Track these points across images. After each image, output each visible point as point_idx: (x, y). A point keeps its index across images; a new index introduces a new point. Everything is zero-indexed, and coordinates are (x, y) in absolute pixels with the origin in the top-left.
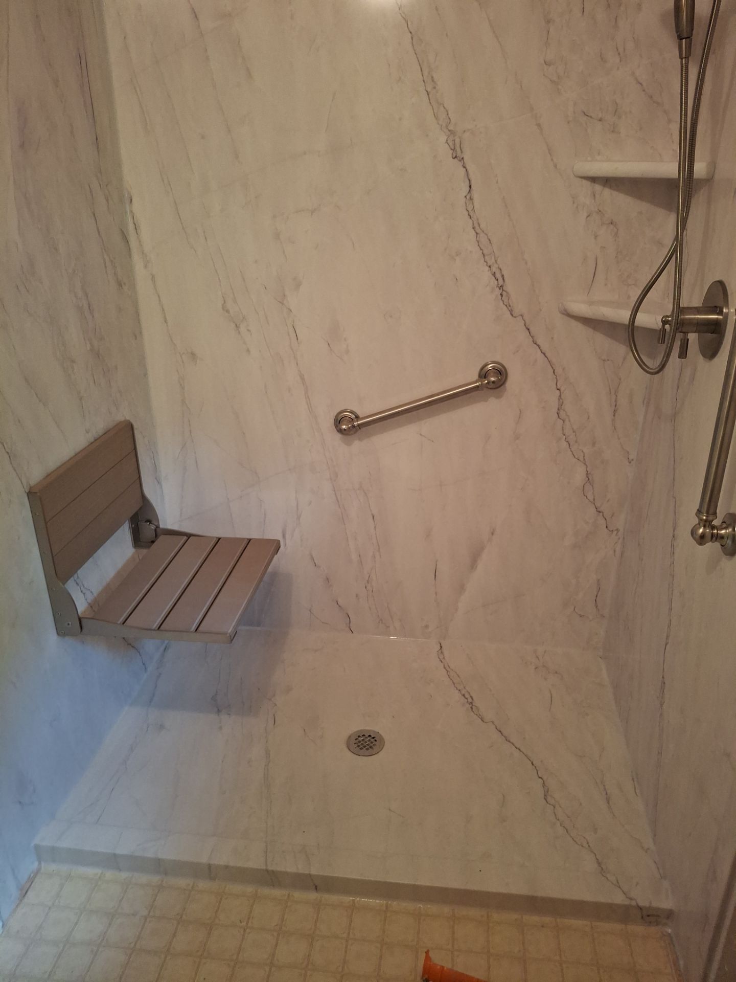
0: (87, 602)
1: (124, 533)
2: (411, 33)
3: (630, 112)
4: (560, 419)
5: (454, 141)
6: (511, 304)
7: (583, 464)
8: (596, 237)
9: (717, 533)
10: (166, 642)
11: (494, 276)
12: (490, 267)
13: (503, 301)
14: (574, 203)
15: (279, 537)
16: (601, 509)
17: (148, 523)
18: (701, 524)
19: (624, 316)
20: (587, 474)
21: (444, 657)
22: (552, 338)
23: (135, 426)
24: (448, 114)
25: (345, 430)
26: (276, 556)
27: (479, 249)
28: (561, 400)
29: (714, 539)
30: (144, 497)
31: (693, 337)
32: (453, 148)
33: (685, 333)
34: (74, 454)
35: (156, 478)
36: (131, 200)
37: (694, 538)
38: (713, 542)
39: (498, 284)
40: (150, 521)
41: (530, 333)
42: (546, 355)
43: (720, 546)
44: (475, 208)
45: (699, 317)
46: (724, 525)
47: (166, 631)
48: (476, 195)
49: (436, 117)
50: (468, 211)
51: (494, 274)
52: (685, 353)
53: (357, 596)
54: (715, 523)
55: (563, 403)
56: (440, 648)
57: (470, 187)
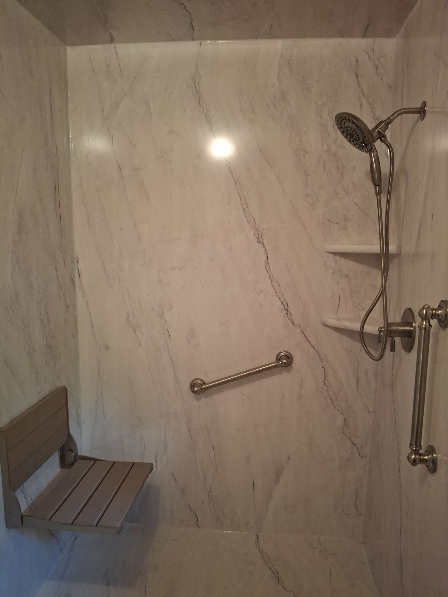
0: (28, 504)
1: (55, 459)
2: (235, 180)
3: (353, 219)
4: (326, 386)
5: (258, 234)
6: (292, 319)
7: (342, 414)
8: (338, 284)
9: (423, 458)
10: (76, 533)
11: (282, 304)
12: (280, 299)
13: (288, 317)
14: (325, 265)
15: (152, 461)
16: (355, 443)
17: (71, 452)
18: (413, 453)
19: (357, 326)
20: (345, 420)
21: (259, 545)
22: (318, 338)
23: (68, 390)
24: (255, 220)
25: (196, 391)
26: (150, 474)
27: (273, 289)
28: (325, 374)
29: (422, 462)
30: (69, 435)
31: (398, 340)
32: (257, 237)
33: (393, 337)
34: (29, 407)
35: (78, 423)
36: (78, 261)
37: (410, 462)
38: (421, 464)
39: (285, 308)
40: (72, 451)
41: (304, 335)
42: (315, 348)
43: (426, 467)
44: (270, 268)
45: (400, 328)
46: (427, 453)
47: (76, 525)
48: (270, 261)
49: (248, 222)
50: (267, 270)
51: (282, 303)
52: (394, 348)
53: (202, 501)
54: (422, 451)
55: (326, 376)
56: (257, 538)
57: (267, 257)
